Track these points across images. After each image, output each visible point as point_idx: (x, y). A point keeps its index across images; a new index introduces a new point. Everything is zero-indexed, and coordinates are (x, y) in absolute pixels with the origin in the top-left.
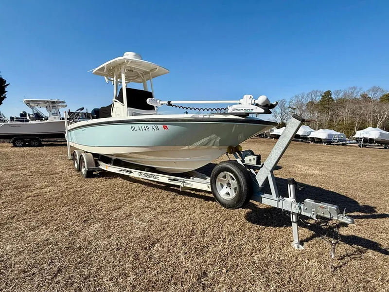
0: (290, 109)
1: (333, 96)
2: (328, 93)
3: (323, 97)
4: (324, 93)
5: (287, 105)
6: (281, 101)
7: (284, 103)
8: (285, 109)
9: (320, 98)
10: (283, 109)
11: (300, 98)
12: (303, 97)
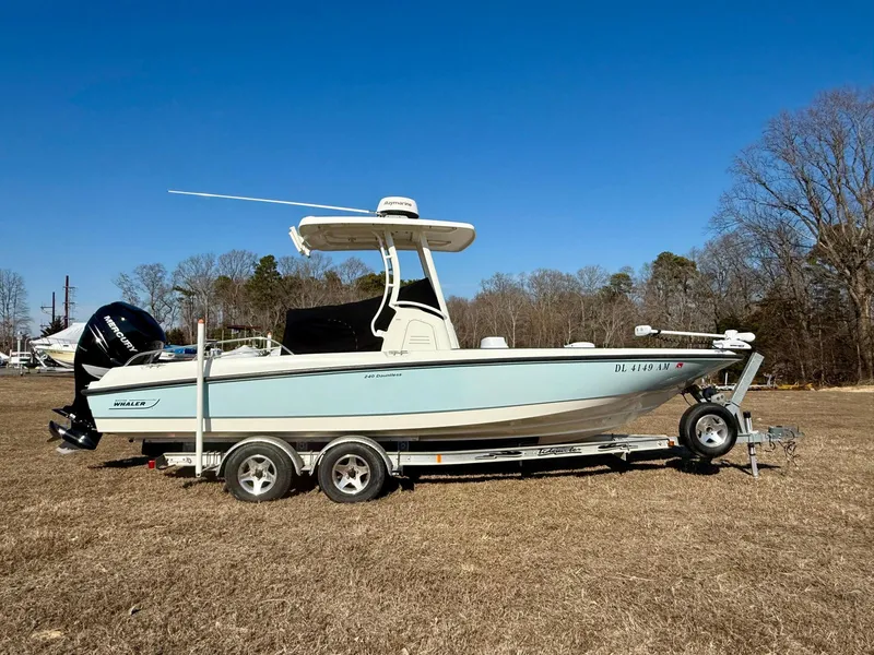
0: (178, 294)
1: (279, 269)
2: (269, 261)
3: (259, 271)
4: (261, 261)
5: (167, 281)
6: (152, 268)
7: (160, 274)
8: (164, 292)
9: (253, 270)
10: (157, 291)
11: (204, 265)
12: (210, 264)
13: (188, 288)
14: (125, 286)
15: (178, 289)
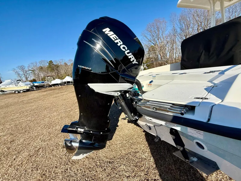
0: (30, 71)
1: (54, 63)
2: (51, 62)
4: (49, 62)
5: (26, 69)
6: (21, 66)
7: (24, 68)
8: (26, 71)
9: (48, 64)
10: (24, 71)
11: (35, 64)
12: (36, 64)
13: (32, 70)
14: (15, 71)
15: (30, 70)
